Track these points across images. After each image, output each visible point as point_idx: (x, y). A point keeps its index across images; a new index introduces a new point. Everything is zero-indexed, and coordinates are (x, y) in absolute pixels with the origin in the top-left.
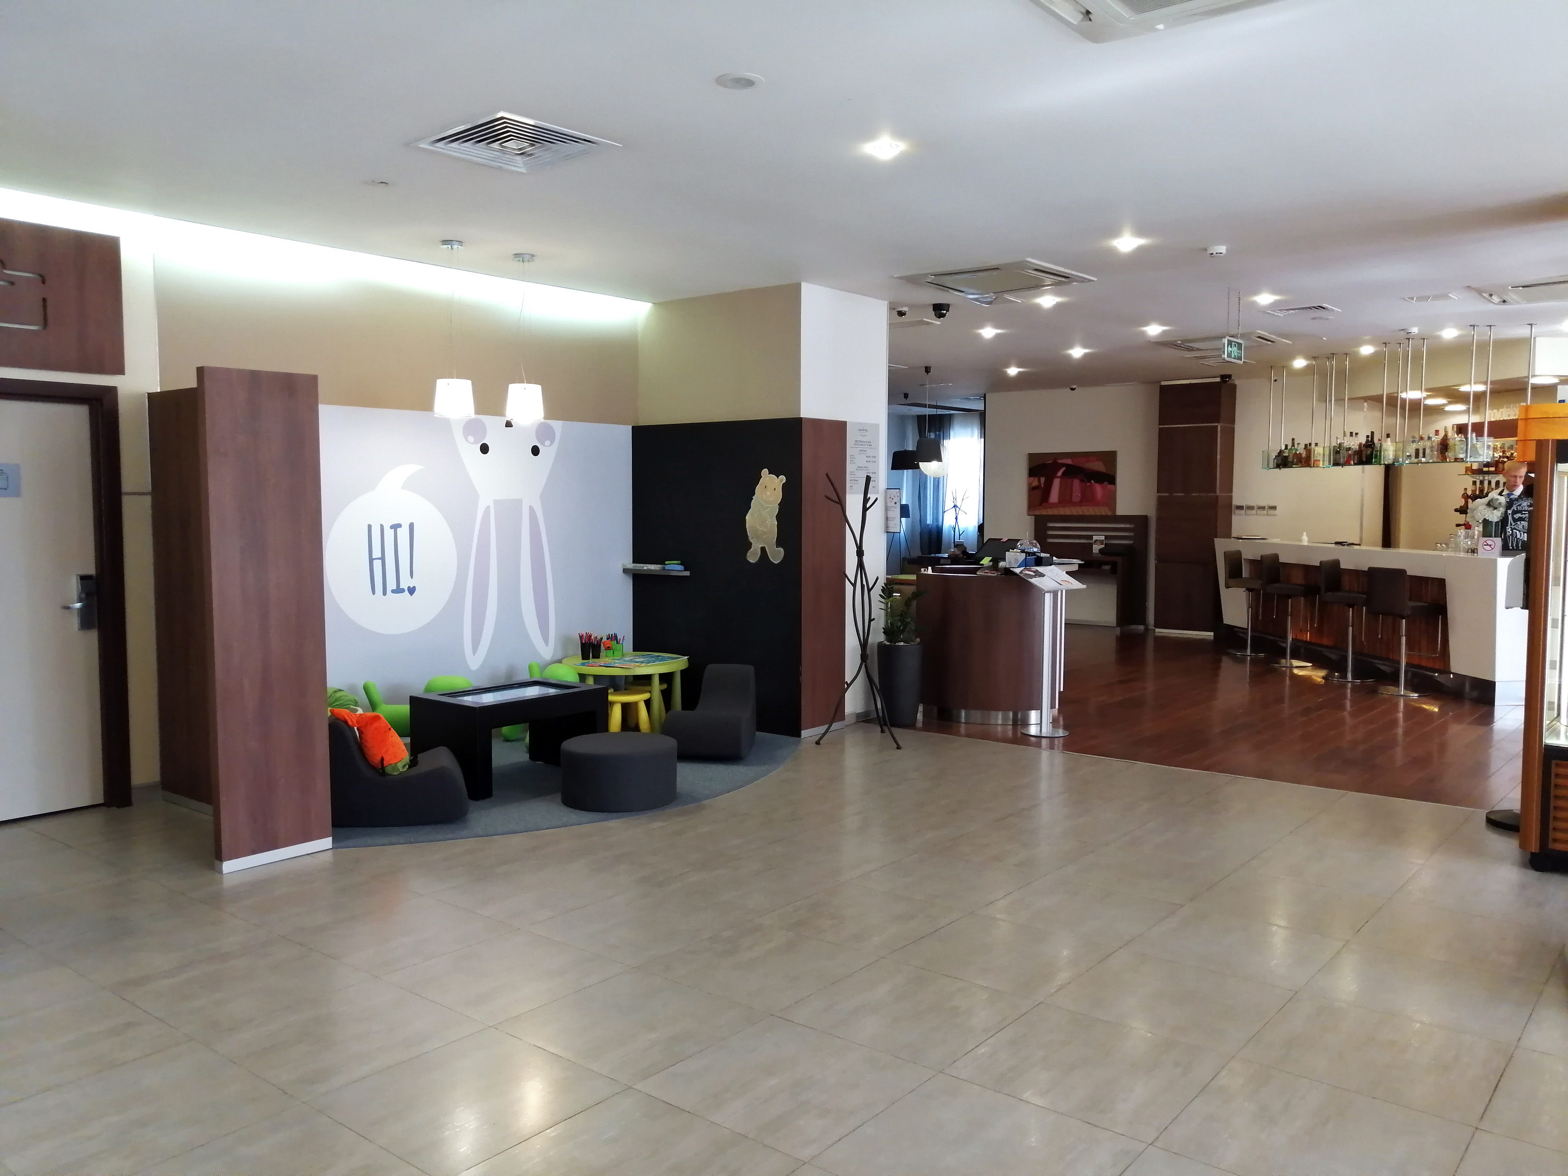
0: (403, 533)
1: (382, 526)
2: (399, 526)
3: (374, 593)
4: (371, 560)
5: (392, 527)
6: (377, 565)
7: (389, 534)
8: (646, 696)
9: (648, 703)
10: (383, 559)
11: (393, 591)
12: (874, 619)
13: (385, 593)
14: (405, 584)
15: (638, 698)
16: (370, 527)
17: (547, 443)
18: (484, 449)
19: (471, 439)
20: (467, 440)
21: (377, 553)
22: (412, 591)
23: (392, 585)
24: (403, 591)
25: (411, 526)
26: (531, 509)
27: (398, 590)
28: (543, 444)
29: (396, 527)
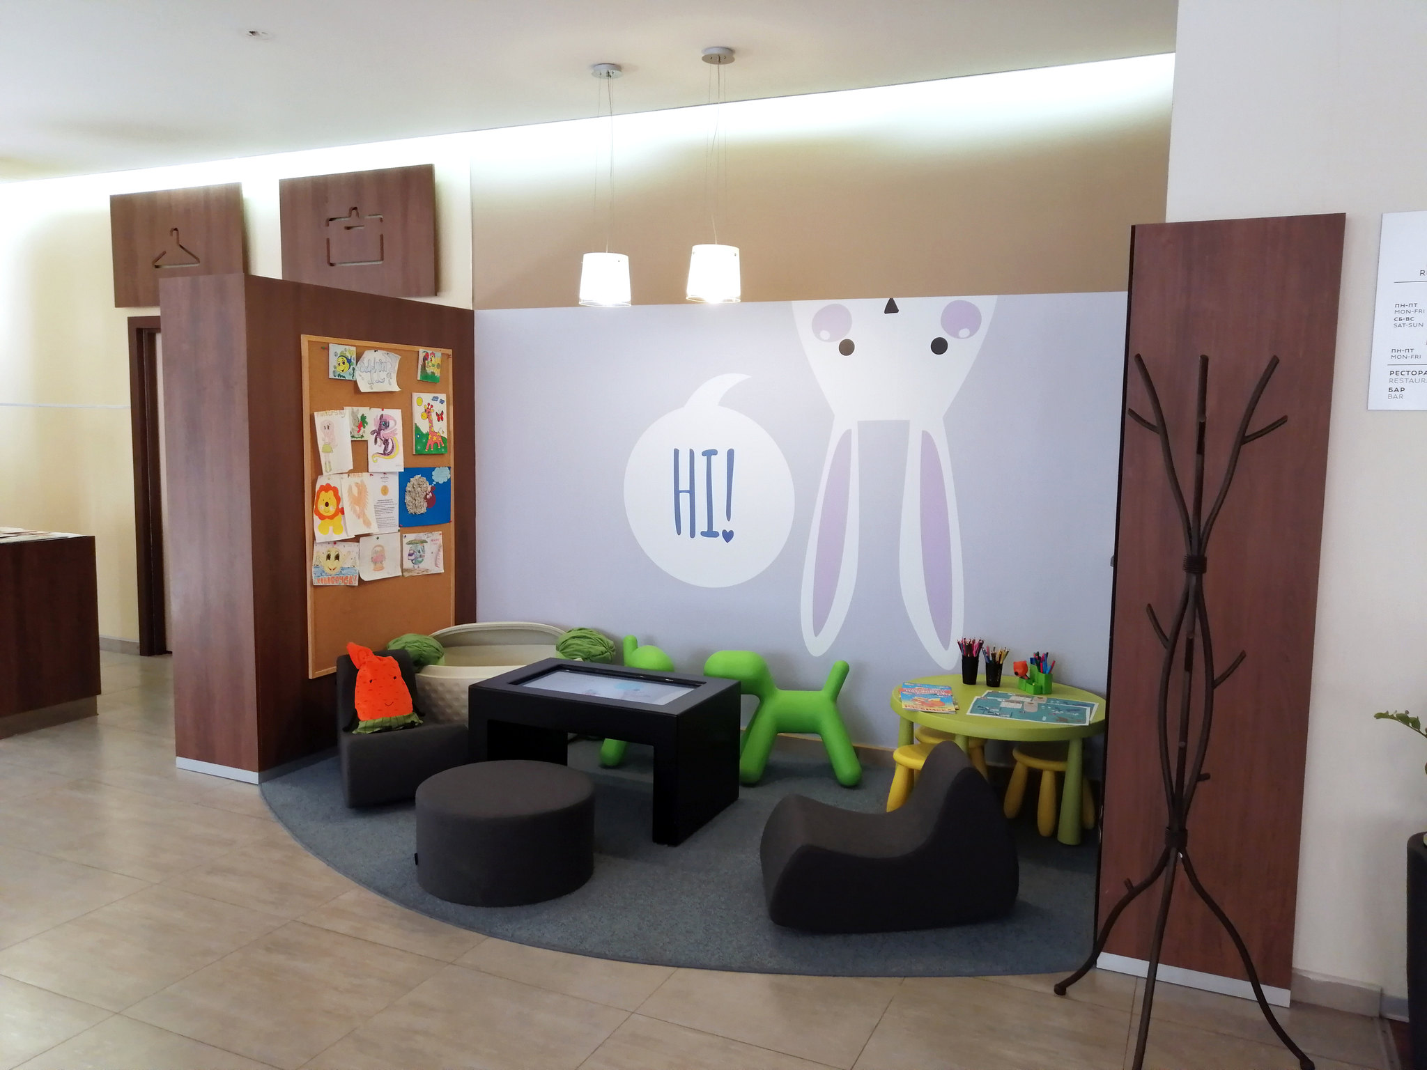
0: (719, 463)
1: (692, 453)
2: (714, 452)
3: (679, 533)
4: (677, 492)
5: (704, 454)
6: (685, 499)
7: (701, 462)
10: (691, 492)
11: (703, 534)
13: (692, 535)
14: (720, 525)
16: (676, 452)
17: (964, 332)
18: (847, 348)
19: (825, 334)
20: (819, 337)
21: (684, 484)
22: (728, 536)
23: (702, 525)
24: (716, 535)
25: (731, 454)
26: (927, 440)
27: (710, 533)
28: (955, 335)
29: (709, 454)
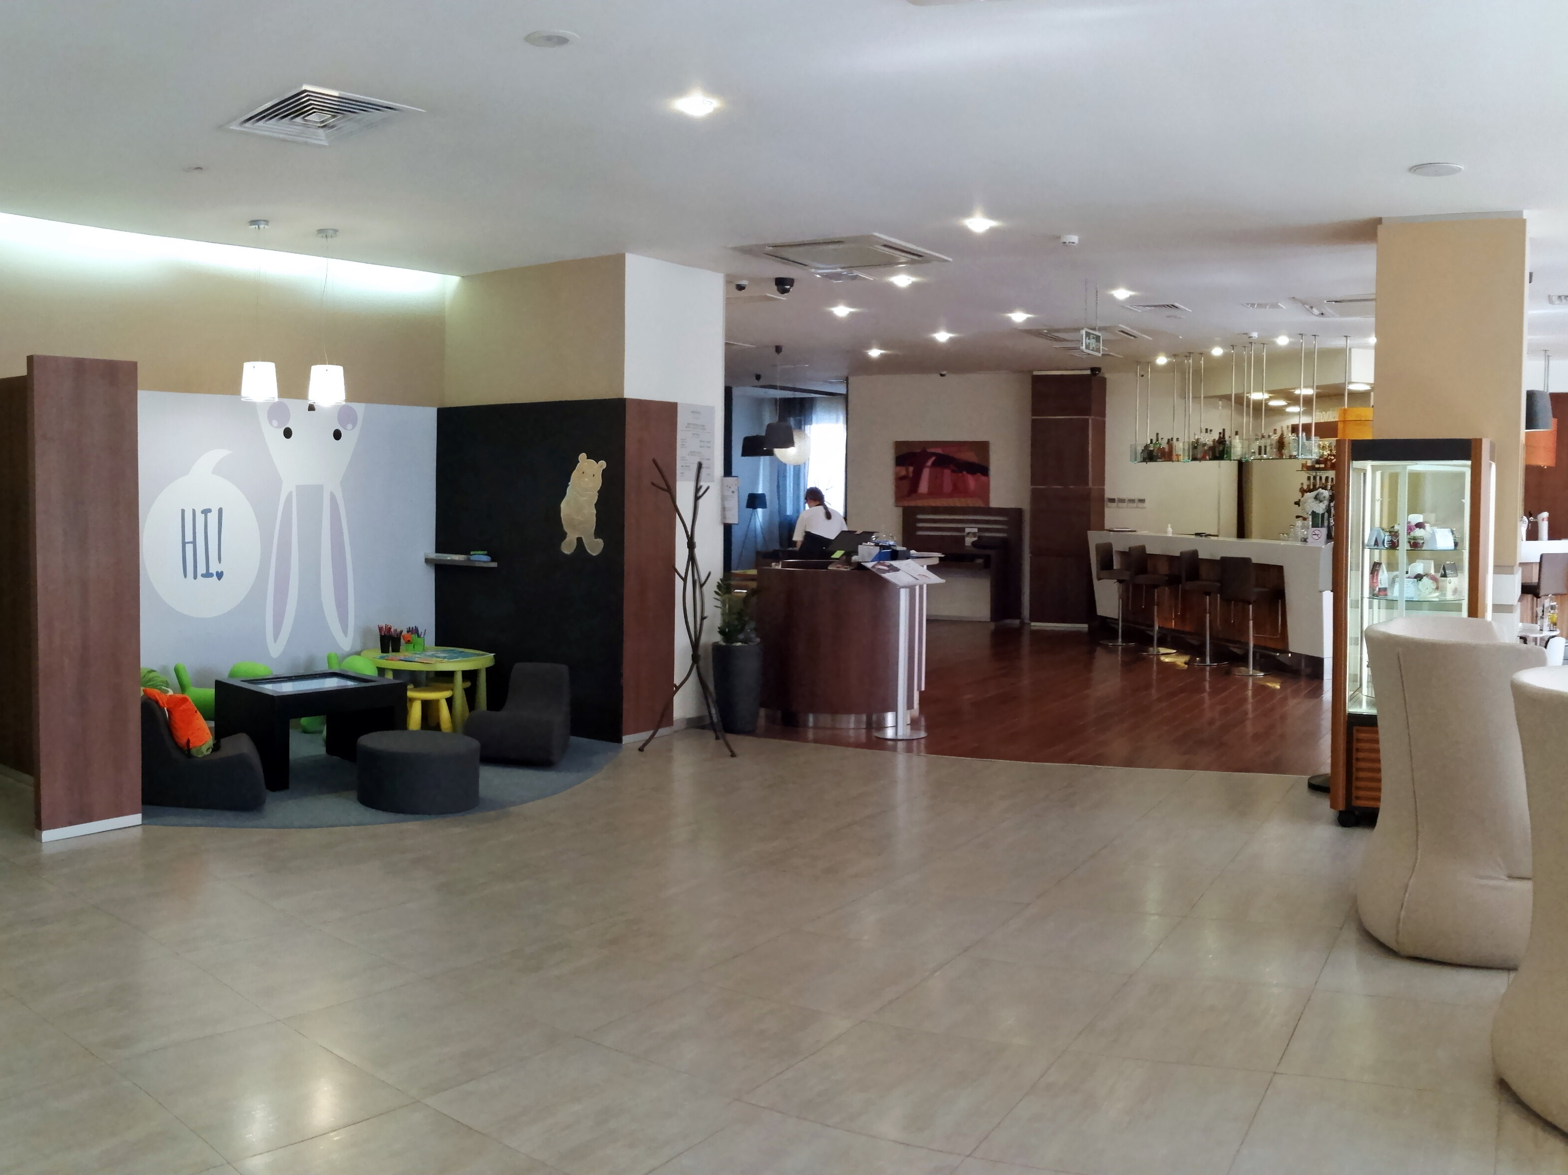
0: (213, 518)
1: (194, 511)
2: (209, 511)
3: (185, 576)
4: (184, 544)
5: (203, 512)
6: (189, 548)
7: (200, 518)
8: (448, 694)
9: (450, 701)
10: (194, 542)
11: (203, 575)
12: (705, 618)
13: (195, 577)
14: (213, 570)
15: (440, 696)
16: (183, 511)
17: (350, 426)
18: (288, 433)
19: (275, 423)
20: (271, 425)
21: (189, 538)
22: (220, 575)
23: (201, 569)
24: (211, 575)
25: (220, 511)
26: (333, 498)
27: (208, 575)
28: (345, 429)
29: (206, 512)
